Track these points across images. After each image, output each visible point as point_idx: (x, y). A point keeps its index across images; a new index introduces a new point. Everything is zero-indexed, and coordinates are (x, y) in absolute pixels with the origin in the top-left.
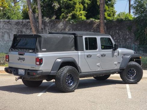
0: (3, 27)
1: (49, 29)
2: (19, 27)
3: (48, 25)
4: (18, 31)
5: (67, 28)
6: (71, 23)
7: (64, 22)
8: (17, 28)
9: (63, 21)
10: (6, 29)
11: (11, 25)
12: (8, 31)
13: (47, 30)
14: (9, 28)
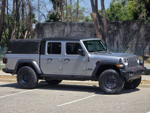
0: (77, 29)
1: (122, 31)
2: (93, 30)
3: (122, 26)
4: (92, 33)
5: (141, 29)
6: (146, 23)
7: (139, 23)
8: (90, 30)
9: (137, 22)
10: (80, 32)
11: (85, 28)
12: (82, 34)
13: (121, 32)
14: (83, 30)
